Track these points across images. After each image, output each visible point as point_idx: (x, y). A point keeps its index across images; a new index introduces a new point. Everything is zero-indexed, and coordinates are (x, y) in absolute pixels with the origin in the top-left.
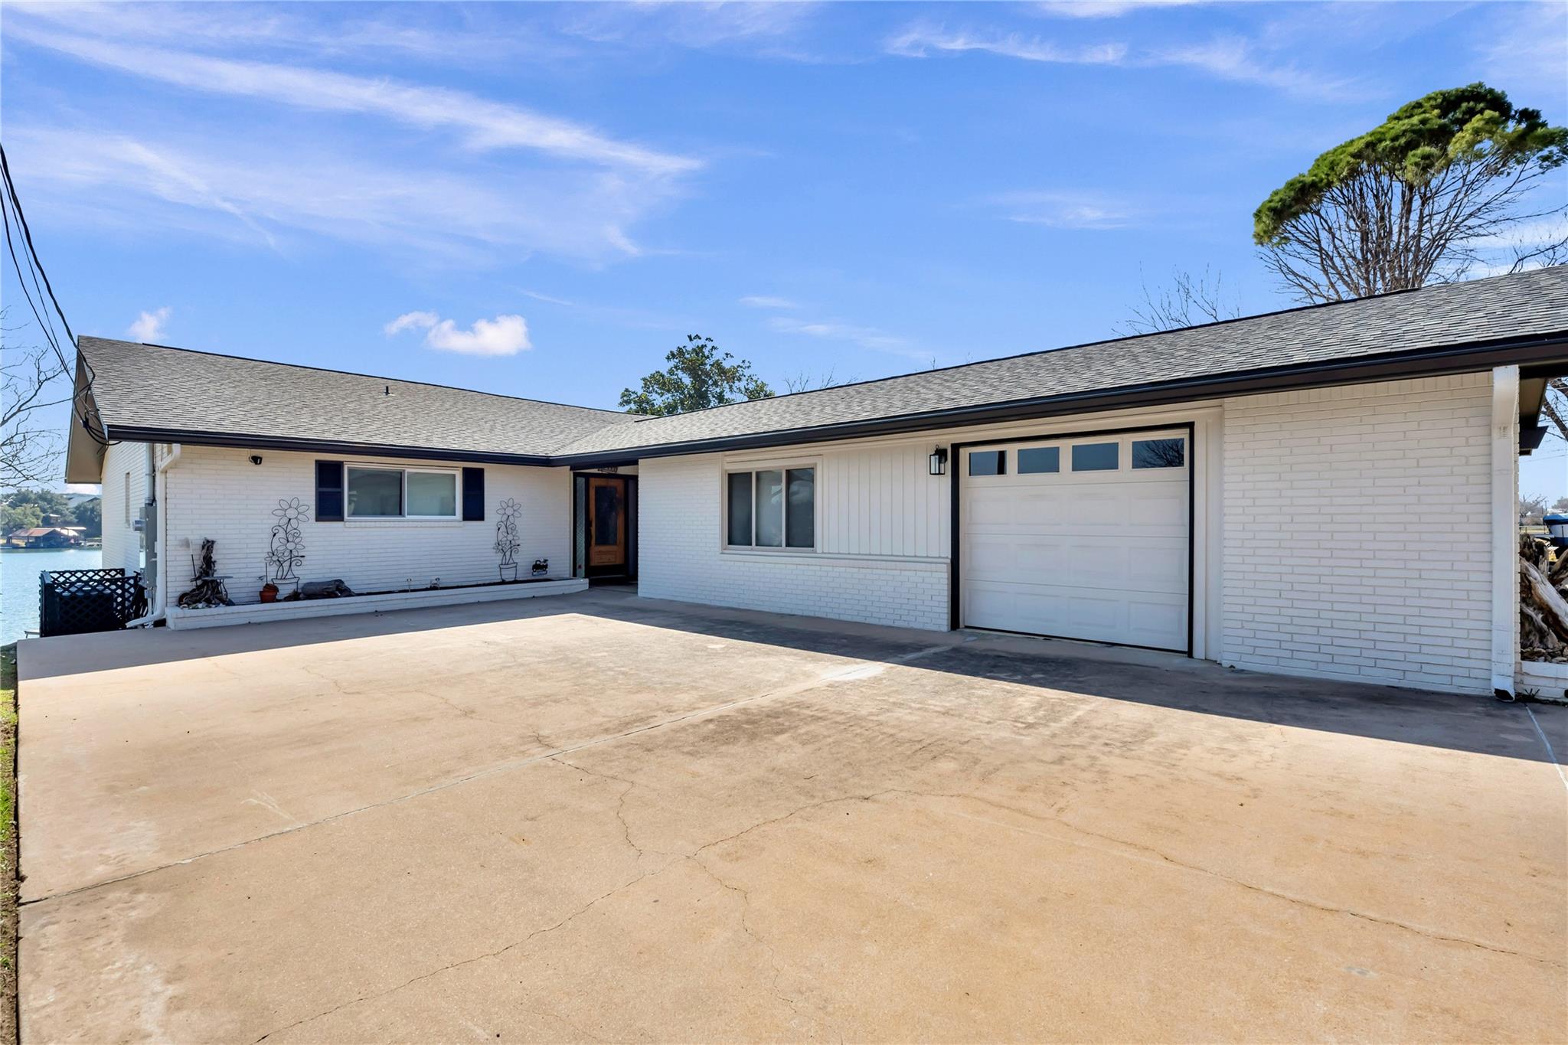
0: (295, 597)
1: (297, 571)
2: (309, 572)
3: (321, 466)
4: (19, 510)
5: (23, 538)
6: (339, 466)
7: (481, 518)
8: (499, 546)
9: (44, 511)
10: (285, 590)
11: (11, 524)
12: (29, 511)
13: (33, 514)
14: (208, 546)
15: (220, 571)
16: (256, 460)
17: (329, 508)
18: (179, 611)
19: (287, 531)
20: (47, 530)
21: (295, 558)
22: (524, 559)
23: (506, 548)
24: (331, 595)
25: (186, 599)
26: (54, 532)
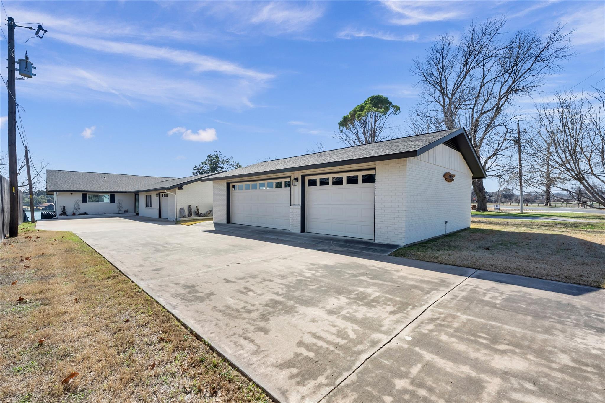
0: (79, 215)
1: (79, 211)
2: (81, 211)
3: (83, 194)
4: (40, 197)
5: (41, 207)
6: (86, 194)
7: (114, 202)
8: (118, 207)
9: (48, 197)
10: (77, 214)
11: (37, 202)
12: (43, 198)
13: (44, 199)
14: (64, 207)
15: (66, 210)
16: (72, 194)
17: (84, 201)
18: (60, 216)
19: (77, 205)
20: (49, 204)
21: (79, 209)
22: (123, 209)
23: (120, 208)
24: (84, 215)
25: (61, 215)
26: (51, 204)
